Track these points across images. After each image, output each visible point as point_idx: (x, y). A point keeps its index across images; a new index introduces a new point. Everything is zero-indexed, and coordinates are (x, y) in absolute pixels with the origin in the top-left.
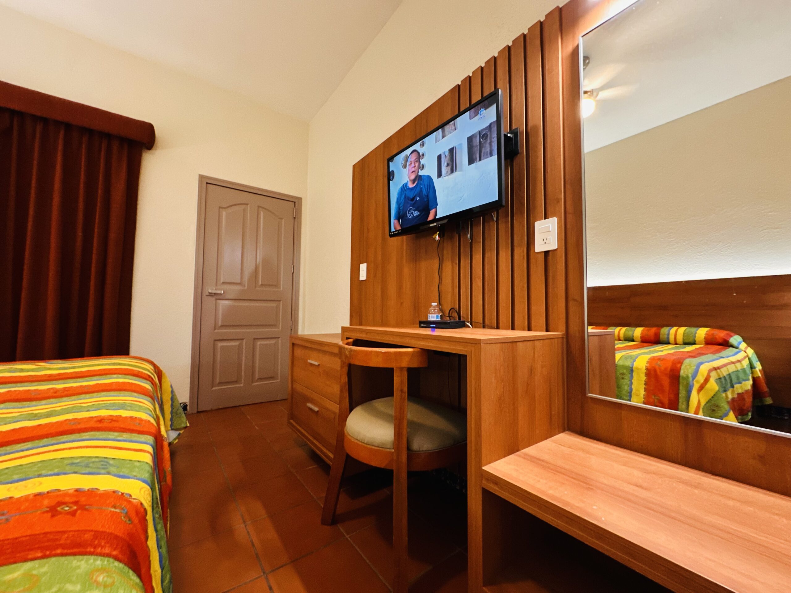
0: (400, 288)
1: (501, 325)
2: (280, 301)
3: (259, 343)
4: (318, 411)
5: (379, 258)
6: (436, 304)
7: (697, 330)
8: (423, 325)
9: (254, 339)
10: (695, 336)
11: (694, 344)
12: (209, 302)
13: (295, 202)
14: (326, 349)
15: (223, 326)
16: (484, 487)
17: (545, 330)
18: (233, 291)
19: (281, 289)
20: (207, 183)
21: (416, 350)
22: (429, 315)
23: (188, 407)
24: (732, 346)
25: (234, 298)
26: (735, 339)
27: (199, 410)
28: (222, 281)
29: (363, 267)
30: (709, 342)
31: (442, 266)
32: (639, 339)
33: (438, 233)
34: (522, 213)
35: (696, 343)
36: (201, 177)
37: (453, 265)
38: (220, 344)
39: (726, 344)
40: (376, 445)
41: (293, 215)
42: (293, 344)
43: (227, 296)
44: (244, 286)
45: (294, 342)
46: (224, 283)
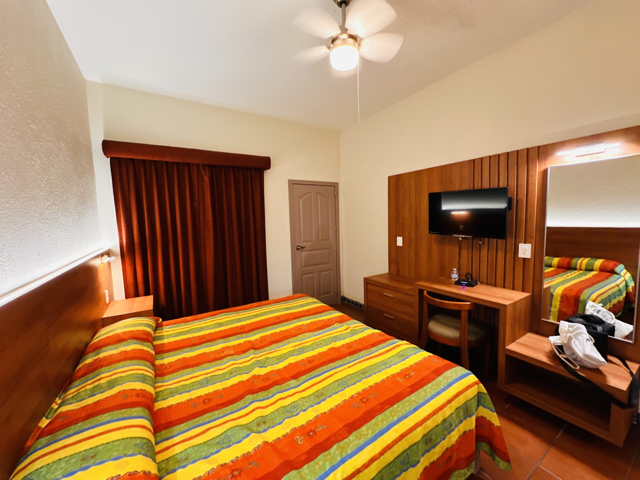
1: (497, 285)
2: (331, 248)
3: (322, 273)
4: (392, 318)
6: (456, 269)
7: (595, 262)
9: (320, 272)
10: (593, 266)
11: (592, 270)
12: (298, 254)
13: (334, 186)
15: (305, 266)
17: (522, 291)
18: (309, 245)
19: (331, 241)
20: (292, 184)
21: (472, 303)
24: (616, 273)
25: (309, 249)
26: (620, 268)
28: (303, 240)
29: (400, 239)
30: (602, 269)
31: (461, 250)
32: (556, 266)
34: (512, 238)
35: (594, 269)
36: (290, 181)
37: (468, 252)
38: (305, 276)
39: (613, 272)
41: (335, 194)
42: (367, 283)
43: (305, 249)
44: (313, 242)
45: (368, 282)
46: (304, 242)
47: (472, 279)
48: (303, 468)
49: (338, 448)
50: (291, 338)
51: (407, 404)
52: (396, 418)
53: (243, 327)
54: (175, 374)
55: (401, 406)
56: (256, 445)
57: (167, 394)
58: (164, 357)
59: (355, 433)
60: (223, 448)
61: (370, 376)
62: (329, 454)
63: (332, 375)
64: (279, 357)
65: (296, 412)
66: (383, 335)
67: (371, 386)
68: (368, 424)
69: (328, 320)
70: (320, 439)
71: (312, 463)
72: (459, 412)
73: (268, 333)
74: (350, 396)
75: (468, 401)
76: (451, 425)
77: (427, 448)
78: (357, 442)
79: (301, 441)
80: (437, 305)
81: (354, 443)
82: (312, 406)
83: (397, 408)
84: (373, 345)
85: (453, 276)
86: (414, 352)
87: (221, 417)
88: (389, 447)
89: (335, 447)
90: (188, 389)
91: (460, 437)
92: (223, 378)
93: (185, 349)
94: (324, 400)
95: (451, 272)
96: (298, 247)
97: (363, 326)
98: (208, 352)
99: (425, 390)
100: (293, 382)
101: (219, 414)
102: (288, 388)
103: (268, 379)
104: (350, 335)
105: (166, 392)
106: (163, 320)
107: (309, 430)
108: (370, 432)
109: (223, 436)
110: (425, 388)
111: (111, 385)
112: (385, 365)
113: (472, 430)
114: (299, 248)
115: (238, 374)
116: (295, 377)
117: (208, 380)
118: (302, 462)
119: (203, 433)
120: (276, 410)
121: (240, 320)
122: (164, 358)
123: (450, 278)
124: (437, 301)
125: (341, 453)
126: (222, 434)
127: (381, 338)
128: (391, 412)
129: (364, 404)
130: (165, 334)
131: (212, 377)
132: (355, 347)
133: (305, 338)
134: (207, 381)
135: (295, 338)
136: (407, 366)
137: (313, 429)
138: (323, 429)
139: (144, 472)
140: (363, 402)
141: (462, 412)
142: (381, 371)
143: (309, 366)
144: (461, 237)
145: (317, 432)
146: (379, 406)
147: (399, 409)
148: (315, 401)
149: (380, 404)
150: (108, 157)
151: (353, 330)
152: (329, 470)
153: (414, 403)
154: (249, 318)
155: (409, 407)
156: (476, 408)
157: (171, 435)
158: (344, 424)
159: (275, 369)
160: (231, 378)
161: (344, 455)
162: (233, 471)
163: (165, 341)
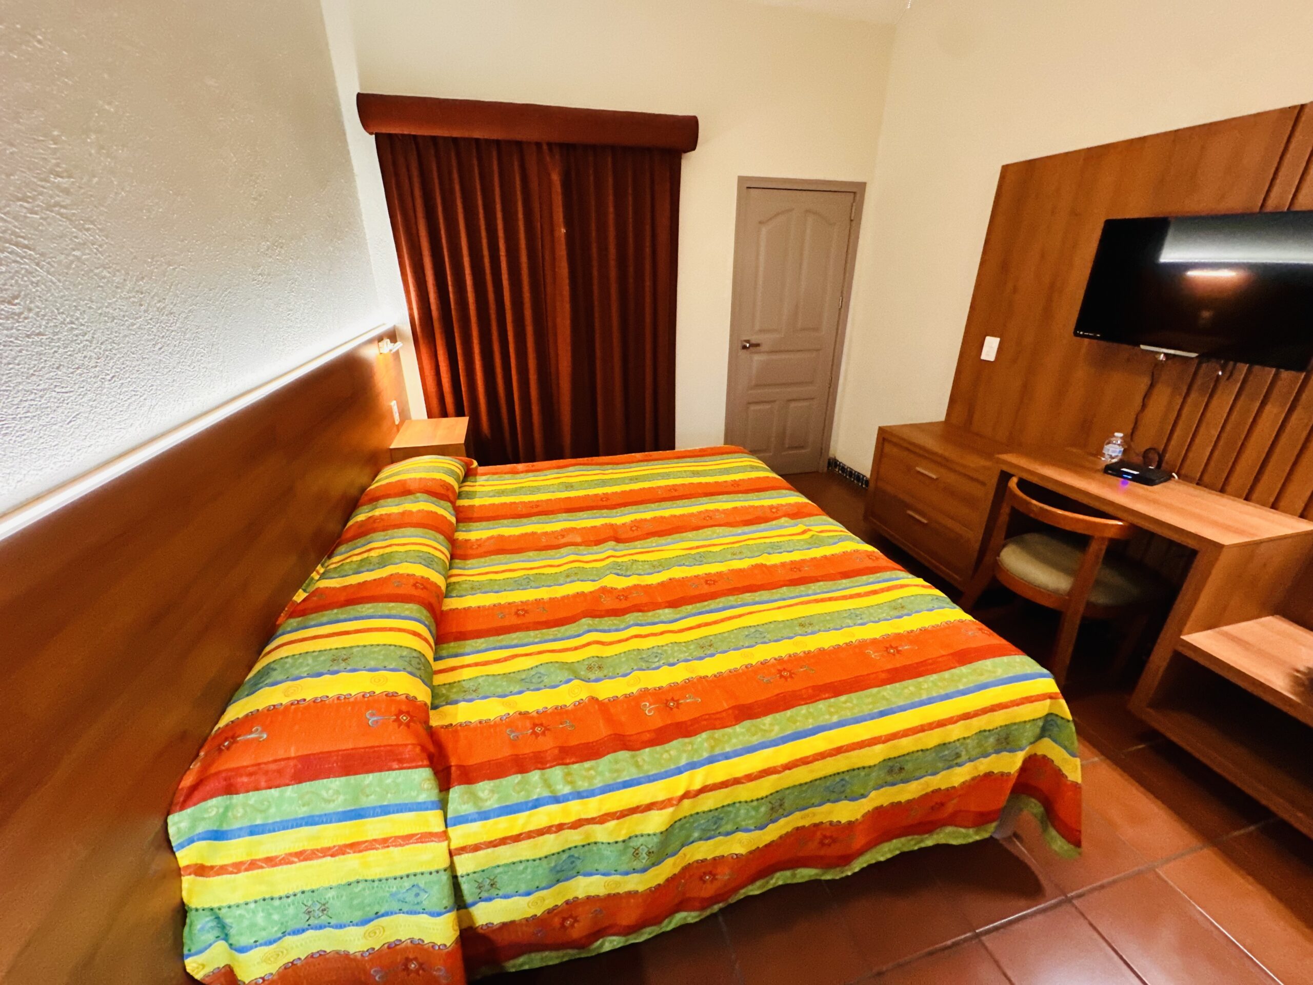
0: (1061, 393)
1: (1228, 489)
2: (820, 350)
3: (793, 405)
4: (926, 523)
5: (1029, 340)
6: (1123, 435)
8: (1110, 472)
9: (788, 401)
13: (855, 193)
15: (757, 386)
17: (1298, 515)
18: (771, 340)
19: (824, 333)
20: (748, 188)
25: (770, 350)
28: (758, 329)
29: (992, 342)
31: (1153, 389)
36: (742, 180)
37: (1173, 395)
38: (753, 408)
41: (851, 214)
42: (884, 439)
43: (762, 348)
44: (781, 333)
45: (885, 437)
46: (761, 331)
47: (1159, 466)
48: (642, 751)
49: (707, 740)
50: (686, 531)
51: (870, 700)
52: (835, 719)
53: (606, 497)
54: (483, 560)
55: (855, 702)
56: (578, 699)
57: (466, 590)
58: (471, 528)
59: (747, 723)
60: (528, 689)
61: (813, 633)
62: (692, 743)
63: (740, 616)
64: (655, 563)
65: (657, 664)
66: (877, 559)
67: (809, 652)
68: (777, 715)
69: (771, 507)
70: (682, 716)
71: (658, 748)
72: (987, 738)
73: (648, 515)
74: (762, 659)
75: (1015, 724)
76: (958, 756)
77: (889, 779)
78: (747, 737)
79: (649, 711)
80: (1032, 515)
81: (741, 738)
82: (687, 661)
83: (845, 702)
84: (846, 575)
85: (1109, 450)
86: (930, 606)
87: (537, 643)
88: (805, 761)
89: (704, 735)
90: (496, 588)
91: (973, 779)
92: (554, 581)
93: (505, 522)
94: (712, 655)
95: (1107, 438)
96: (745, 343)
97: (841, 531)
98: (539, 531)
99: (920, 683)
100: (667, 613)
101: (536, 637)
102: (657, 620)
103: (626, 598)
104: (805, 547)
105: (464, 586)
106: (480, 464)
107: (669, 698)
108: (777, 728)
109: (533, 672)
110: (921, 679)
111: (384, 561)
112: (857, 618)
113: (1009, 774)
114: (748, 345)
115: (578, 580)
116: (674, 604)
117: (529, 579)
118: (643, 742)
119: (506, 659)
120: (625, 652)
121: (604, 483)
122: (470, 531)
123: (1099, 453)
124: (1035, 505)
125: (713, 748)
126: (532, 668)
127: (870, 564)
128: (830, 706)
129: (783, 679)
130: (478, 489)
131: (538, 576)
132: (807, 571)
133: (715, 535)
134: (527, 580)
135: (695, 532)
136: (901, 631)
137: (676, 699)
138: (693, 703)
139: (407, 697)
140: (781, 676)
141: (992, 740)
142: (842, 628)
143: (706, 589)
144: (1166, 354)
145: (681, 704)
146: (810, 691)
147: (849, 704)
148: (695, 653)
149: (814, 688)
150: (371, 134)
151: (814, 537)
152: (683, 766)
153: (884, 702)
154: (622, 481)
155: (871, 707)
156: (1032, 740)
157: (461, 651)
158: (733, 703)
159: (643, 584)
160: (566, 583)
161: (717, 751)
162: (535, 725)
163: (477, 502)
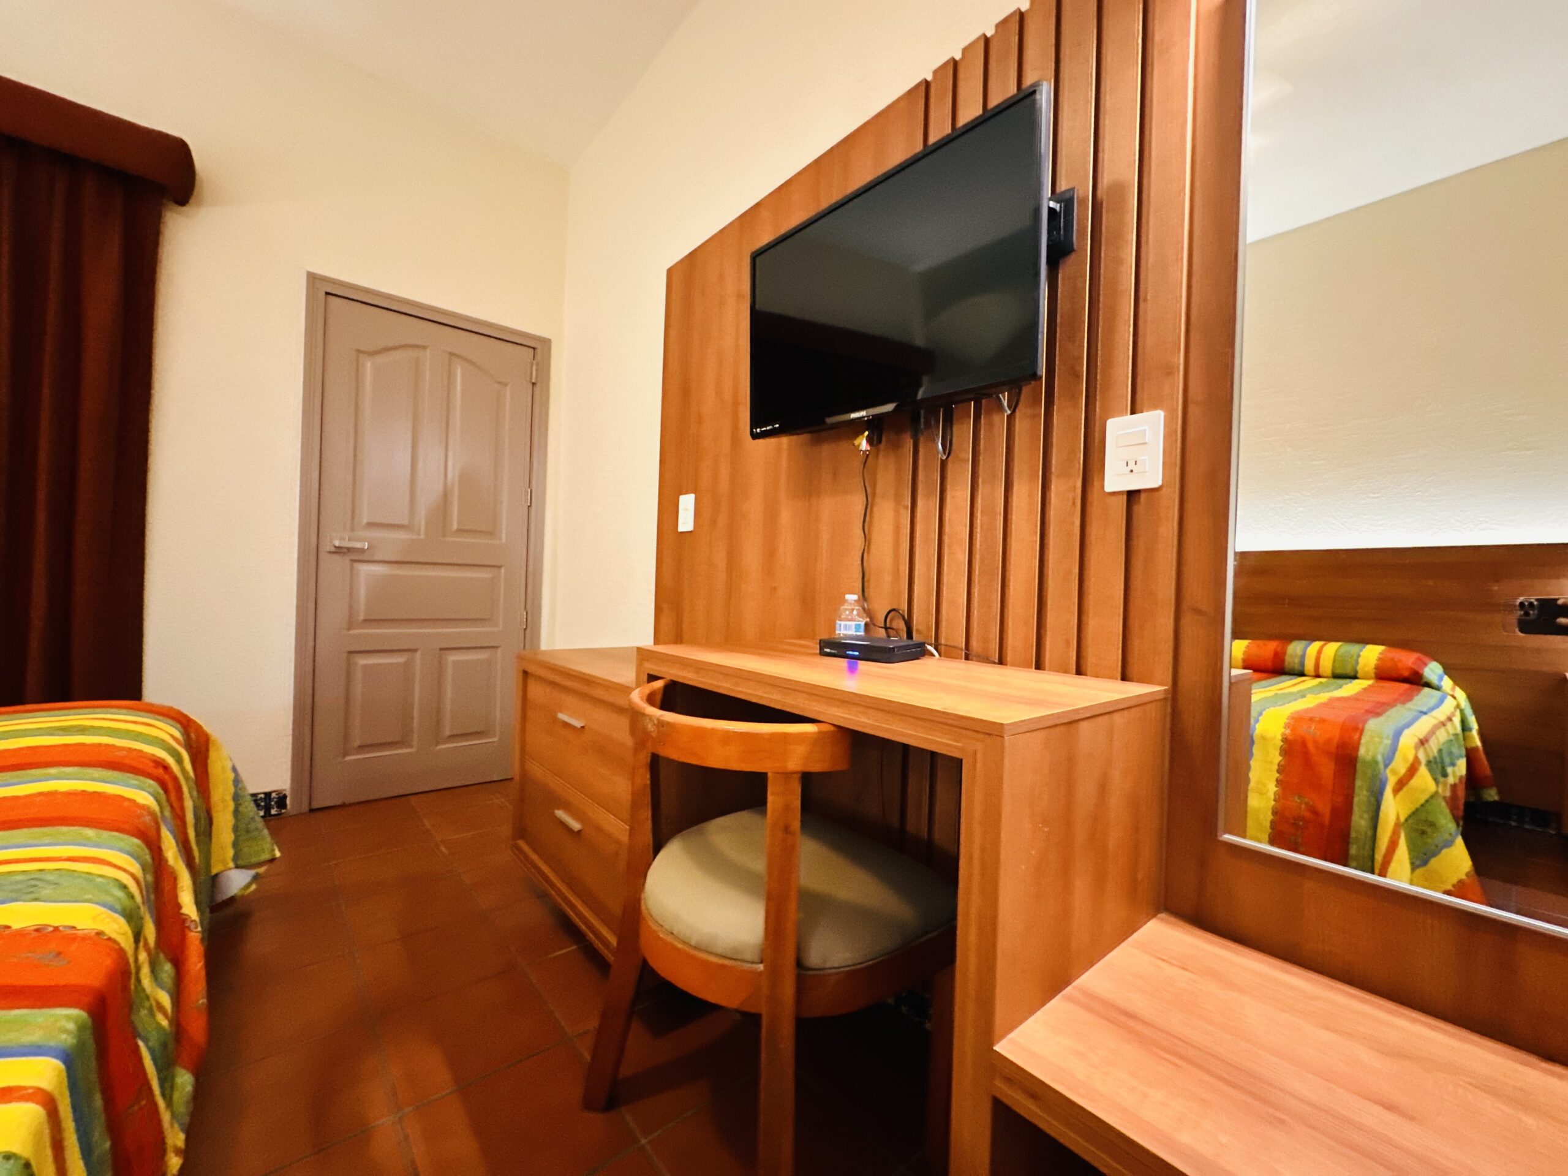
0: (770, 553)
1: (1009, 656)
2: (500, 567)
3: (453, 657)
4: (579, 831)
5: (724, 484)
6: (855, 597)
7: (1361, 650)
8: (828, 650)
9: (442, 649)
10: (1357, 663)
11: (1355, 677)
12: (334, 567)
13: (534, 349)
14: (599, 693)
15: (368, 622)
16: (998, 1096)
17: (1119, 676)
18: (392, 542)
19: (504, 540)
20: (327, 294)
21: (825, 728)
22: (838, 622)
23: (288, 801)
24: (1428, 685)
25: (394, 559)
26: (1433, 671)
27: (315, 805)
28: (365, 521)
29: (687, 503)
30: (1384, 675)
31: (872, 508)
33: (866, 433)
34: (1074, 397)
35: (1359, 675)
36: (313, 279)
37: (897, 513)
38: (363, 661)
39: (1416, 681)
40: (720, 951)
42: (525, 673)
43: (377, 555)
44: (419, 533)
45: (526, 668)
46: (370, 525)
47: (908, 640)
